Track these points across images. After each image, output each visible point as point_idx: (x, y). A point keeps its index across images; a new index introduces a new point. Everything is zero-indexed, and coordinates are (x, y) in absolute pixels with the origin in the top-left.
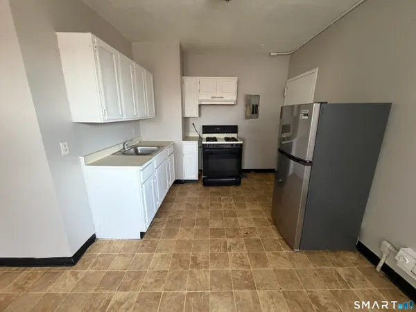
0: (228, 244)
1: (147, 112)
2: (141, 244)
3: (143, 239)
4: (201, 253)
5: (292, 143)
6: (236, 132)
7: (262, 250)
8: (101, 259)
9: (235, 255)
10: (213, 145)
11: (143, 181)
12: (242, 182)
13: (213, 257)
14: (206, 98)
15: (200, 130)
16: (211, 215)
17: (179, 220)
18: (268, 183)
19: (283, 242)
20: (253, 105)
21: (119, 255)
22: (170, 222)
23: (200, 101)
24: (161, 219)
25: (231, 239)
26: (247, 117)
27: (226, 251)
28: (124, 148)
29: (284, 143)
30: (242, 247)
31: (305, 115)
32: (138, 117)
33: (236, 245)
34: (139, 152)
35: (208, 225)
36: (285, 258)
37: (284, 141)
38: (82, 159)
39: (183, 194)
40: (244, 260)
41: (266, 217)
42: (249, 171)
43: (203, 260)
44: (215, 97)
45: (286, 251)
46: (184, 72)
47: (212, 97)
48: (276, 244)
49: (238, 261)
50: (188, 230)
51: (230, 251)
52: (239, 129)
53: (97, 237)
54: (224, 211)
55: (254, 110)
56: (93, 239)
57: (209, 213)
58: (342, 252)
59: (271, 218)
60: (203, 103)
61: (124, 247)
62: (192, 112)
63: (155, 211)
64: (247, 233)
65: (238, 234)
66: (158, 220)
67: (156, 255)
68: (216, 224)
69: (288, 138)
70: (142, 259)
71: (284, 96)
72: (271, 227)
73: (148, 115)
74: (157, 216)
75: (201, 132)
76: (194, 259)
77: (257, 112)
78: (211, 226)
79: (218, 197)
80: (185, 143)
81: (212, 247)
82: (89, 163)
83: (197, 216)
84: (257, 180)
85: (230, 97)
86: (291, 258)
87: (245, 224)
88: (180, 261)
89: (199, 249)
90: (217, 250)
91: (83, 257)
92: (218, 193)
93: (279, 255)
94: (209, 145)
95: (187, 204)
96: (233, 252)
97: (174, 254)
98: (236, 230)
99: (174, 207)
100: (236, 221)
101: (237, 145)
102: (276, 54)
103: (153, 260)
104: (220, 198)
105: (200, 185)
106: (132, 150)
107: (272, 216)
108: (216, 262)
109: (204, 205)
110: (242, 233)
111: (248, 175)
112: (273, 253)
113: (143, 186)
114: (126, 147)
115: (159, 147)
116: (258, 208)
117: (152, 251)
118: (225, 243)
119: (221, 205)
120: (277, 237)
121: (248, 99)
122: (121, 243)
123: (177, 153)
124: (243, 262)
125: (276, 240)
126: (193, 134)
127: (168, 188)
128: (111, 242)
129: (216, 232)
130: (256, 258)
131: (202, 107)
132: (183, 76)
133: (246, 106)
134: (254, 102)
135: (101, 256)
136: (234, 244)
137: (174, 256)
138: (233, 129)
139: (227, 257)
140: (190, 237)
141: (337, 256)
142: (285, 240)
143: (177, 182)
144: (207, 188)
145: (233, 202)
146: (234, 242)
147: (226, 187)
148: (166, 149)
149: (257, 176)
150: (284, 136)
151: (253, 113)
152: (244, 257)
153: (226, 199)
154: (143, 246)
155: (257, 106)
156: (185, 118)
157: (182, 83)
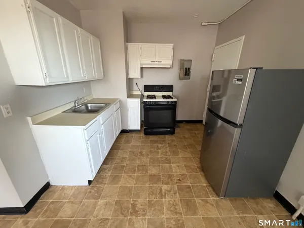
0: (163, 191)
1: (95, 74)
2: (89, 191)
3: (91, 185)
4: (139, 200)
5: (221, 101)
6: (172, 91)
7: (193, 197)
8: (52, 206)
9: (169, 201)
10: (153, 102)
11: (87, 139)
12: (176, 131)
13: (151, 204)
14: (147, 62)
15: (142, 89)
16: (150, 161)
17: (123, 167)
18: (196, 132)
19: (210, 189)
20: (186, 69)
21: (69, 202)
22: (115, 168)
23: (142, 64)
24: (108, 166)
25: (166, 186)
26: (181, 79)
27: (162, 198)
28: (75, 106)
29: (214, 101)
30: (175, 194)
31: (238, 80)
32: (86, 79)
33: (170, 191)
34: (90, 108)
35: (147, 171)
36: (213, 205)
37: (213, 99)
38: (29, 119)
39: (128, 142)
40: (176, 207)
41: (195, 164)
42: (181, 122)
43: (141, 207)
44: (154, 62)
45: (212, 198)
46: (128, 39)
47: (152, 61)
48: (204, 190)
49: (172, 209)
50: (130, 176)
51: (165, 198)
52: (175, 89)
53: (52, 183)
54: (161, 158)
55: (187, 73)
56: (47, 186)
57: (148, 160)
58: (261, 200)
59: (199, 165)
60: (144, 66)
61: (74, 194)
62: (135, 74)
63: (102, 160)
64: (179, 180)
65: (172, 180)
66: (105, 166)
67: (101, 202)
68: (153, 171)
69: (218, 97)
70: (88, 207)
71: (212, 61)
72: (200, 174)
73: (97, 77)
74: (105, 163)
75: (143, 90)
76: (134, 206)
77: (189, 75)
78: (150, 172)
79: (155, 145)
80: (129, 100)
81: (149, 194)
82: (37, 123)
83: (138, 162)
84: (188, 129)
85: (167, 62)
86: (218, 206)
87: (178, 171)
88: (121, 208)
89: (137, 196)
90: (154, 196)
91: (36, 205)
92: (156, 141)
93: (207, 202)
94: (149, 102)
95: (130, 152)
96: (168, 198)
97: (117, 201)
98: (170, 176)
99: (120, 154)
100: (171, 167)
101: (172, 102)
102: (207, 24)
103: (97, 208)
104: (158, 146)
105: (142, 134)
106: (83, 107)
107: (201, 162)
108: (153, 209)
109: (144, 153)
110: (176, 179)
111: (181, 125)
112: (202, 200)
113: (88, 142)
114: (77, 105)
115: (106, 104)
116: (188, 155)
117: (98, 198)
118: (161, 190)
119: (158, 153)
120: (204, 183)
121: (182, 62)
122: (72, 189)
123: (122, 108)
124: (176, 209)
125: (204, 187)
126: (136, 92)
127: (115, 138)
128: (63, 188)
129: (154, 179)
130: (187, 205)
131: (144, 69)
132: (127, 42)
133: (181, 69)
134: (186, 66)
135: (53, 203)
136: (168, 191)
137: (117, 203)
138: (169, 88)
139: (162, 204)
140: (131, 183)
141: (257, 204)
142: (211, 186)
143: (124, 132)
144: (147, 136)
145: (168, 149)
146: (169, 189)
147: (163, 136)
148: (112, 106)
149: (188, 126)
150: (214, 94)
151: (186, 75)
152: (177, 205)
153: (163, 146)
154: (90, 192)
155: (189, 69)
156: (130, 79)
157: (126, 49)
